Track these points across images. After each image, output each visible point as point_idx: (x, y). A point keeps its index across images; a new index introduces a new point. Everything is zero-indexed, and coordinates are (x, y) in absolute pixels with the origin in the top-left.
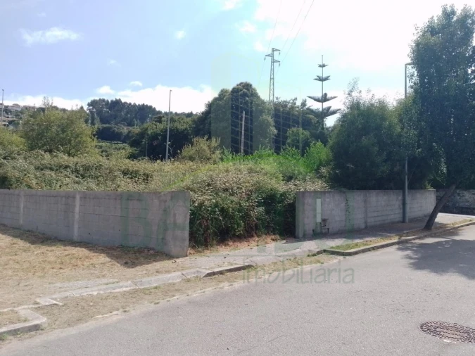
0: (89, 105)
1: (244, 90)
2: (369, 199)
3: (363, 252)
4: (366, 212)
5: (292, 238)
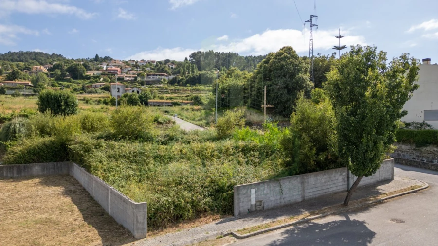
0: (190, 57)
1: (285, 54)
2: (306, 180)
3: (255, 235)
4: (303, 190)
5: (231, 216)
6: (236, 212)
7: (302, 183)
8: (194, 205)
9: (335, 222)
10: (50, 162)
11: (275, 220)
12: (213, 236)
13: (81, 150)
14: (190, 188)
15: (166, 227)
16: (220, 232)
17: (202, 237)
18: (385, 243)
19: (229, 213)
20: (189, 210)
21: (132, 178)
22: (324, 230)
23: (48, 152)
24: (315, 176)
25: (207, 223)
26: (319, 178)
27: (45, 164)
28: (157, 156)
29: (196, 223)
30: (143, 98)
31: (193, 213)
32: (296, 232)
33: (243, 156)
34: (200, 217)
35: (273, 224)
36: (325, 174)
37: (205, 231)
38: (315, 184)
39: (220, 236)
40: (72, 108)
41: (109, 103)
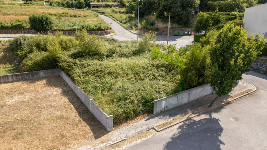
2: (191, 92)
3: (165, 129)
4: (189, 97)
5: (152, 114)
6: (155, 112)
7: (189, 94)
8: (134, 111)
9: (204, 119)
10: (48, 69)
11: (175, 118)
12: (145, 129)
13: (66, 66)
14: (132, 102)
15: (121, 124)
16: (148, 127)
17: (140, 130)
18: (227, 136)
19: (151, 113)
20: (132, 114)
21: (98, 88)
22: (198, 126)
23: (47, 64)
24: (196, 90)
25: (141, 120)
26: (198, 90)
27: (46, 70)
28: (109, 73)
29: (135, 120)
30: (87, 1)
31: (134, 115)
32: (185, 127)
33: (157, 71)
34: (137, 116)
35: (173, 121)
36: (201, 88)
37: (140, 126)
38: (196, 93)
39: (148, 129)
40: (50, 26)
41: (65, 5)
